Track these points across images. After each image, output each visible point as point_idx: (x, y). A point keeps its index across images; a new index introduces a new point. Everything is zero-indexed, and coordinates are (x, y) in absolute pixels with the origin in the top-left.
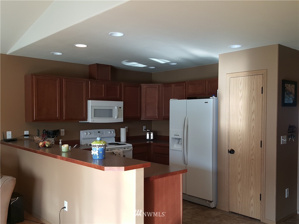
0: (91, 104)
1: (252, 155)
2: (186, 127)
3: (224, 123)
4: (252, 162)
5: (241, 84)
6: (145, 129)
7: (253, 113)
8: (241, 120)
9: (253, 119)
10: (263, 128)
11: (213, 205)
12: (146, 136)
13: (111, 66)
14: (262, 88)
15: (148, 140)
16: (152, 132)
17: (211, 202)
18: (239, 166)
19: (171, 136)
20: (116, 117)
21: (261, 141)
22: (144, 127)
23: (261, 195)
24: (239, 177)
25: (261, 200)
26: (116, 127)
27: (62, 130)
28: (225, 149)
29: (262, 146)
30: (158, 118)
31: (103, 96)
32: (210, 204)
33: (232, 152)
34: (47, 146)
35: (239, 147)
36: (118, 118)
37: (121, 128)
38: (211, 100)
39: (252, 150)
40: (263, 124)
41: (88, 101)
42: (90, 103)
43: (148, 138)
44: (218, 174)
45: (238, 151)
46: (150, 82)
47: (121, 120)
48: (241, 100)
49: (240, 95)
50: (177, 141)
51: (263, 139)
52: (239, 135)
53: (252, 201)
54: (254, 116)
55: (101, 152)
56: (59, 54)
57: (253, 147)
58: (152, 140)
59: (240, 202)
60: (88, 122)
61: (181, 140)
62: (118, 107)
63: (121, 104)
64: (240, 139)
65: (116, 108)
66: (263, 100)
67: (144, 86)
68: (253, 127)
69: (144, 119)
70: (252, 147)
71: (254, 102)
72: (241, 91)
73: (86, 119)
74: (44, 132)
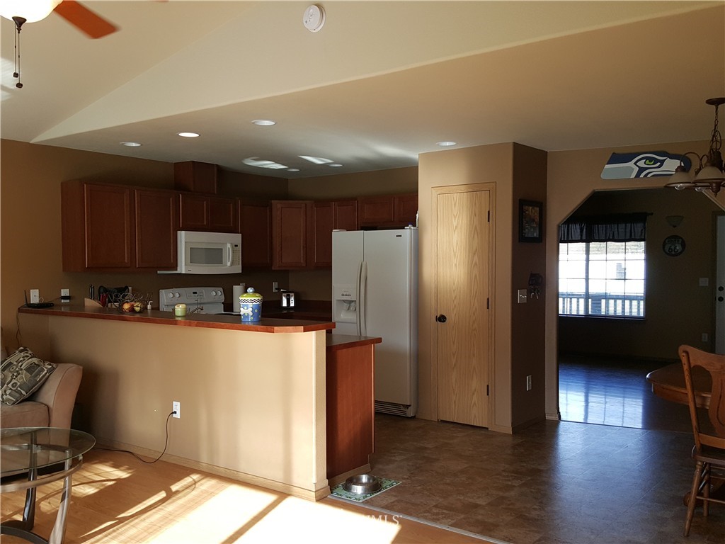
0: (184, 239)
1: (474, 322)
2: (362, 279)
3: (428, 271)
4: (475, 334)
5: (455, 205)
6: (276, 289)
7: (474, 254)
8: (456, 265)
9: (476, 264)
10: (490, 277)
11: (410, 413)
12: (281, 302)
13: (217, 165)
14: (489, 212)
15: (284, 308)
16: (293, 294)
17: (407, 406)
18: (454, 343)
19: (336, 296)
20: (229, 264)
21: (488, 299)
22: (275, 285)
23: (488, 386)
24: (454, 361)
25: (488, 394)
26: (226, 283)
27: (130, 288)
28: (432, 314)
29: (490, 307)
30: (304, 265)
31: (205, 223)
32: (407, 410)
33: (442, 319)
34: (137, 309)
35: (453, 309)
36: (232, 264)
37: (234, 286)
38: (407, 232)
39: (474, 314)
40: (490, 270)
41: (179, 232)
42: (183, 236)
43: (285, 304)
44: (420, 358)
45: (451, 317)
46: (286, 197)
47: (238, 269)
48: (456, 232)
49: (455, 224)
50: (346, 305)
51: (490, 294)
52: (454, 291)
53: (475, 398)
54: (476, 258)
55: (256, 311)
56: (134, 145)
57: (476, 309)
58: (292, 308)
59: (455, 402)
60: (178, 272)
61: (353, 304)
62: (232, 244)
63: (237, 238)
64: (455, 298)
65: (229, 246)
66: (491, 232)
67: (277, 205)
68: (476, 276)
69: (278, 269)
70: (474, 309)
71: (476, 236)
72: (455, 217)
73: (175, 267)
74: (102, 290)
